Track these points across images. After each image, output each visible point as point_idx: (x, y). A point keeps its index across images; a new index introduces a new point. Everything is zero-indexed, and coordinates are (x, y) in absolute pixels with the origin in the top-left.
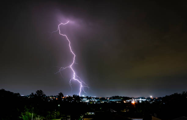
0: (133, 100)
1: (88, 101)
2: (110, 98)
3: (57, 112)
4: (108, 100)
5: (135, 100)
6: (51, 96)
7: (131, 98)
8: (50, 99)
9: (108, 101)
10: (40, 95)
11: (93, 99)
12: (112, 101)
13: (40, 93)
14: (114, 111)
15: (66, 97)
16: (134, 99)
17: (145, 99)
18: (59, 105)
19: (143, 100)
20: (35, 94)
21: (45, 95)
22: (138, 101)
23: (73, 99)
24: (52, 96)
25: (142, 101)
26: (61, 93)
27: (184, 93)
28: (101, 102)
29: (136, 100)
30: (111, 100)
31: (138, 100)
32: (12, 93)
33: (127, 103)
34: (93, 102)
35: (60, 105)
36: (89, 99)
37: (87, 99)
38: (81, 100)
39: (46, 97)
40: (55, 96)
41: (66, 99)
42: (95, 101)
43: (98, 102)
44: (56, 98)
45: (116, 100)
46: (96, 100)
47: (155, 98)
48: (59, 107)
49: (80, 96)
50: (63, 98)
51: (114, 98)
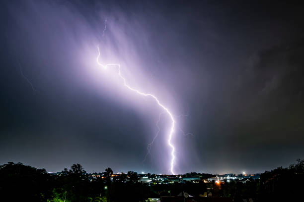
0: (218, 178)
1: (150, 181)
2: (184, 176)
3: (103, 198)
4: (179, 179)
5: (220, 179)
6: (93, 174)
7: (215, 176)
8: (92, 178)
9: (180, 181)
10: (77, 171)
12: (185, 181)
13: (77, 169)
14: (190, 196)
15: (116, 175)
16: (219, 176)
17: (234, 176)
18: (106, 188)
19: (232, 178)
20: (70, 170)
21: (85, 172)
22: (225, 180)
23: (128, 179)
24: (96, 174)
25: (231, 180)
26: (109, 168)
28: (170, 182)
29: (222, 178)
30: (184, 179)
31: (225, 178)
32: (34, 169)
33: (209, 184)
34: (158, 182)
35: (108, 188)
36: (152, 178)
37: (149, 178)
38: (139, 179)
39: (87, 174)
40: (100, 174)
41: (117, 177)
42: (160, 180)
43: (165, 181)
44: (101, 177)
45: (192, 179)
46: (162, 179)
47: (250, 176)
48: (106, 190)
49: (138, 173)
50: (113, 177)
51: (189, 175)
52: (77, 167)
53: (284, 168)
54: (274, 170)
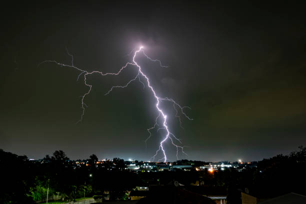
0: (211, 166)
1: (138, 168)
2: (174, 164)
3: (88, 187)
5: (213, 167)
6: (77, 161)
7: (208, 164)
8: (76, 165)
9: (170, 168)
10: (60, 158)
11: (146, 165)
12: (176, 168)
13: (60, 156)
14: (181, 185)
15: (101, 162)
16: (213, 164)
17: (229, 164)
18: (91, 175)
19: (226, 166)
20: (52, 157)
21: (69, 159)
22: (219, 168)
23: (114, 166)
24: (80, 161)
25: (225, 168)
26: (93, 155)
27: (293, 154)
28: (160, 170)
29: (215, 166)
30: (174, 167)
31: (219, 166)
32: (15, 155)
33: (201, 172)
34: (145, 169)
35: (93, 175)
36: (140, 165)
37: (136, 165)
38: (126, 167)
39: (71, 161)
40: (84, 161)
41: (103, 165)
42: (149, 168)
43: (154, 169)
44: (85, 164)
45: (183, 167)
46: (150, 167)
47: (246, 164)
48: (91, 178)
49: (125, 161)
50: (98, 164)
51: (179, 163)
52: (59, 154)
53: (284, 155)
54: (273, 157)
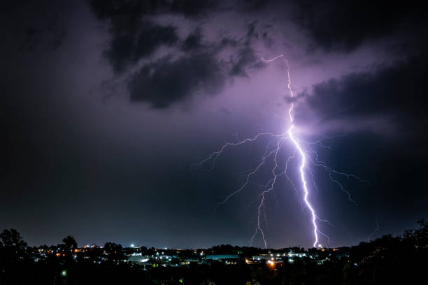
0: (272, 255)
1: (146, 260)
2: (208, 252)
4: (200, 258)
5: (275, 257)
6: (41, 247)
7: (266, 251)
8: (38, 256)
9: (200, 262)
10: (10, 242)
11: (160, 254)
12: (211, 260)
13: (11, 239)
15: (84, 249)
16: (274, 252)
17: (302, 251)
18: (64, 273)
19: (297, 255)
21: (26, 244)
22: (287, 258)
23: (105, 256)
24: (45, 248)
25: (295, 258)
26: (69, 237)
27: (408, 234)
28: (183, 263)
29: (278, 255)
30: (208, 258)
31: (284, 255)
33: (256, 265)
34: (159, 262)
35: (67, 273)
36: (150, 255)
37: (143, 255)
38: (126, 258)
39: (29, 248)
40: (53, 248)
41: (85, 254)
42: (165, 259)
43: (174, 261)
44: (55, 253)
45: (224, 257)
46: (167, 257)
47: (331, 250)
48: (64, 278)
49: (123, 247)
50: (77, 253)
51: (218, 250)
52: (10, 235)
